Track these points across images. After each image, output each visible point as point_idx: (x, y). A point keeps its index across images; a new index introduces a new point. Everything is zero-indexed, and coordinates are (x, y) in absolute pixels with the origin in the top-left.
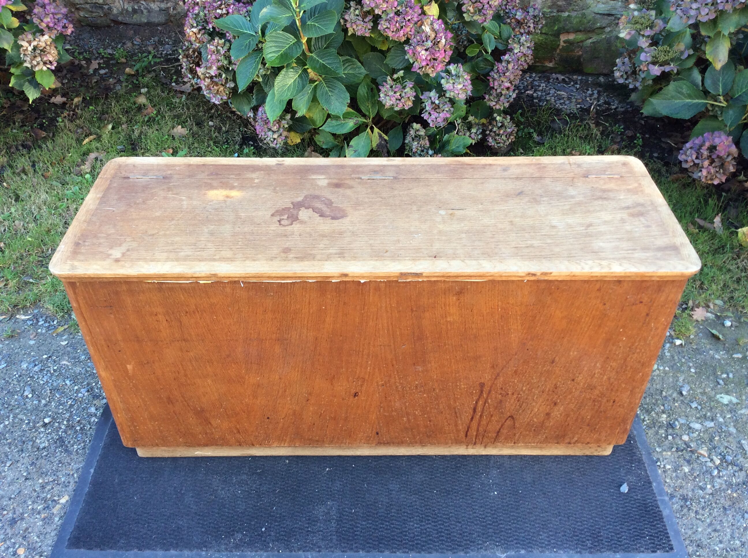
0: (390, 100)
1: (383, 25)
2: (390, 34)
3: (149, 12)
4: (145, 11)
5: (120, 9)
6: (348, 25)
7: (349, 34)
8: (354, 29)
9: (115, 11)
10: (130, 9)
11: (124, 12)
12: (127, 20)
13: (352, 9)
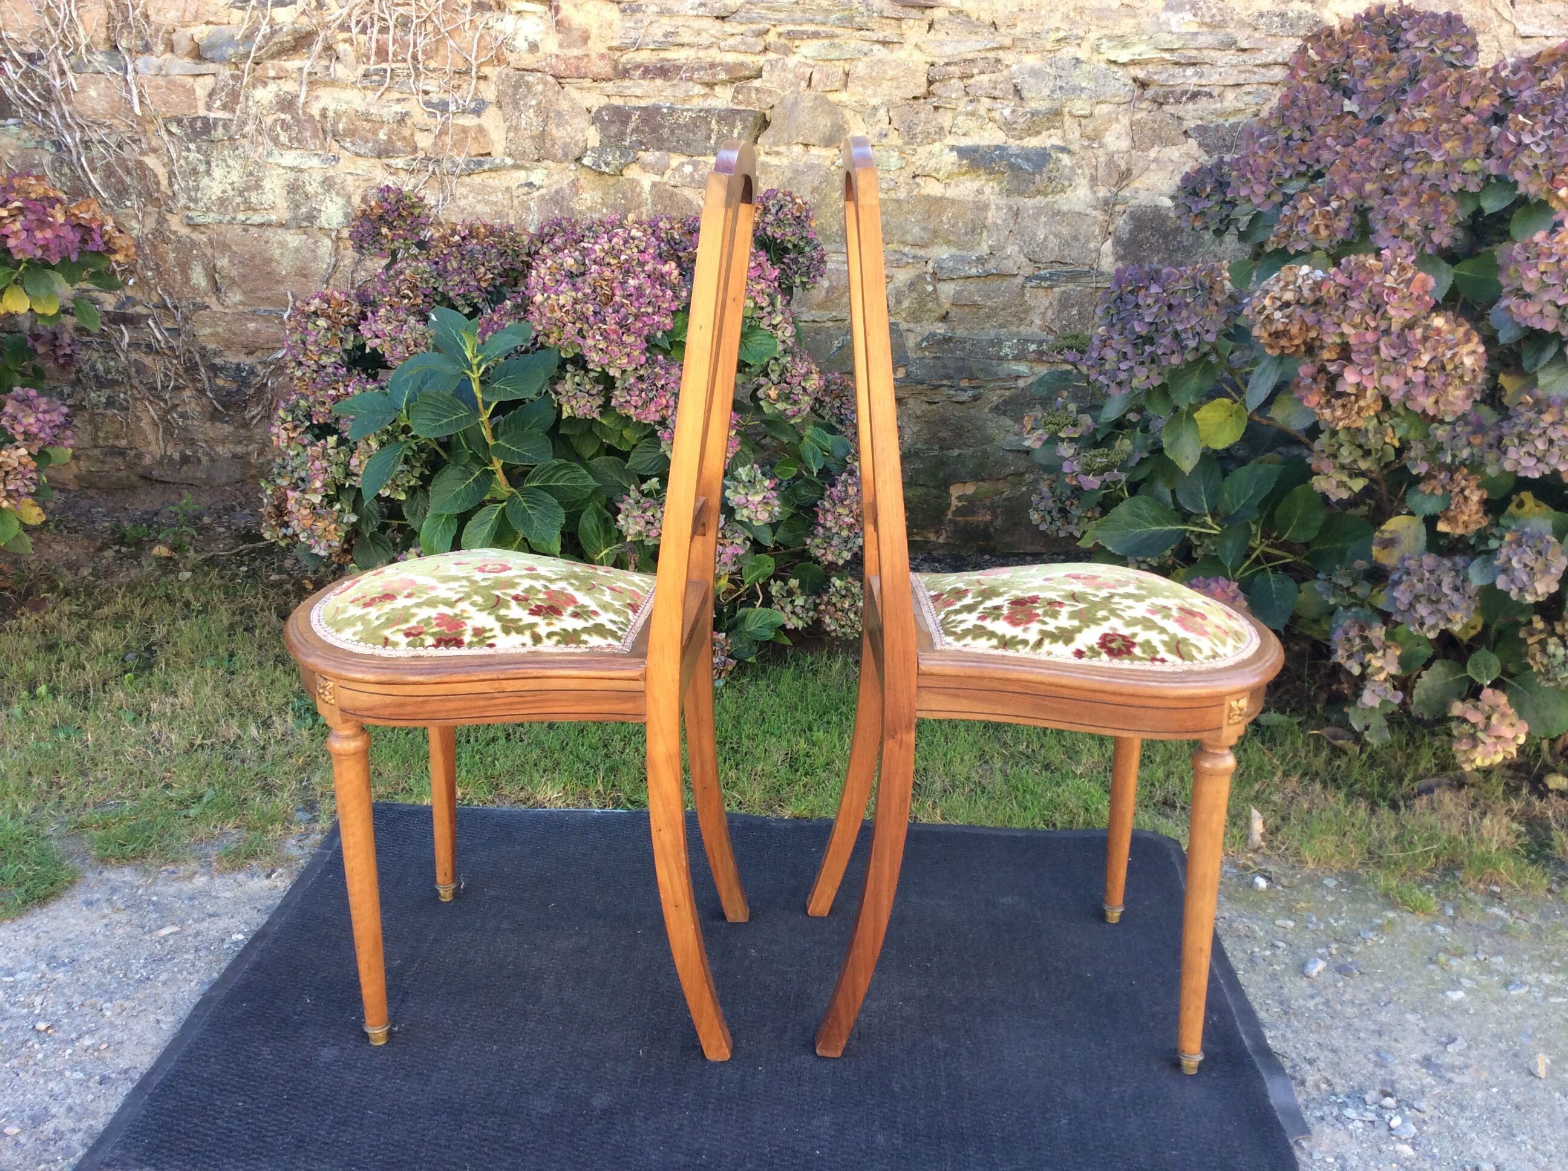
0: (637, 523)
1: (619, 397)
2: (632, 412)
3: (212, 460)
4: (205, 460)
5: (158, 456)
6: (563, 400)
7: (565, 415)
8: (572, 407)
9: (147, 460)
10: (177, 456)
11: (165, 460)
12: (169, 475)
13: (568, 375)
